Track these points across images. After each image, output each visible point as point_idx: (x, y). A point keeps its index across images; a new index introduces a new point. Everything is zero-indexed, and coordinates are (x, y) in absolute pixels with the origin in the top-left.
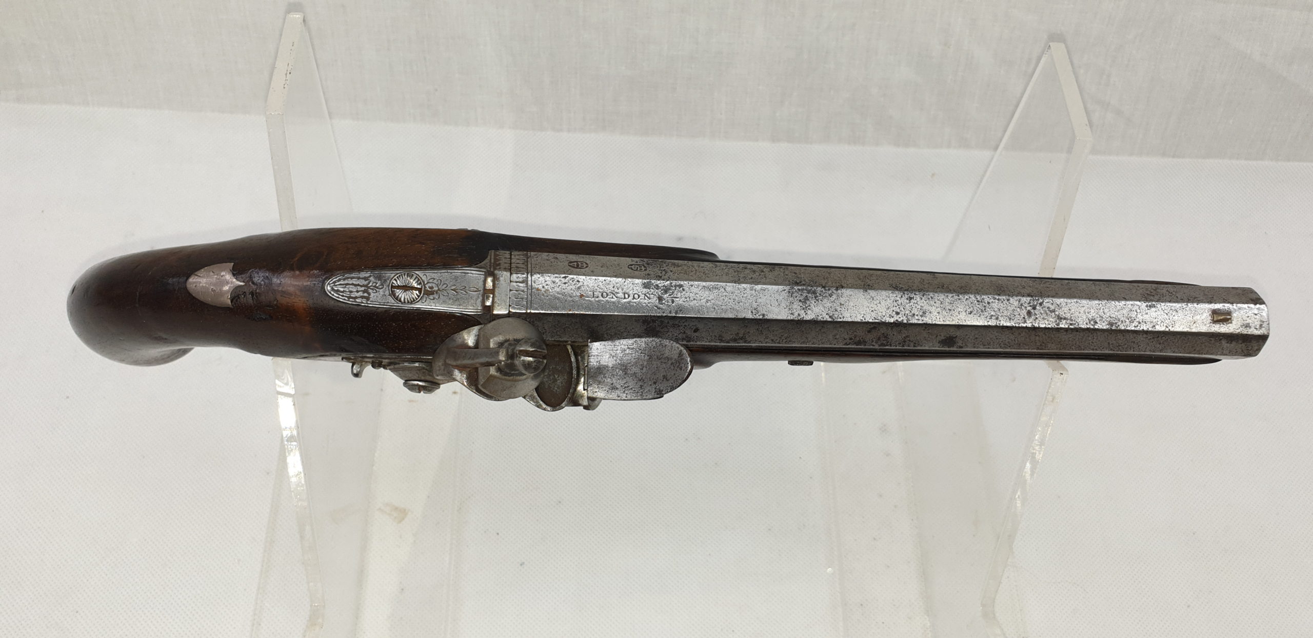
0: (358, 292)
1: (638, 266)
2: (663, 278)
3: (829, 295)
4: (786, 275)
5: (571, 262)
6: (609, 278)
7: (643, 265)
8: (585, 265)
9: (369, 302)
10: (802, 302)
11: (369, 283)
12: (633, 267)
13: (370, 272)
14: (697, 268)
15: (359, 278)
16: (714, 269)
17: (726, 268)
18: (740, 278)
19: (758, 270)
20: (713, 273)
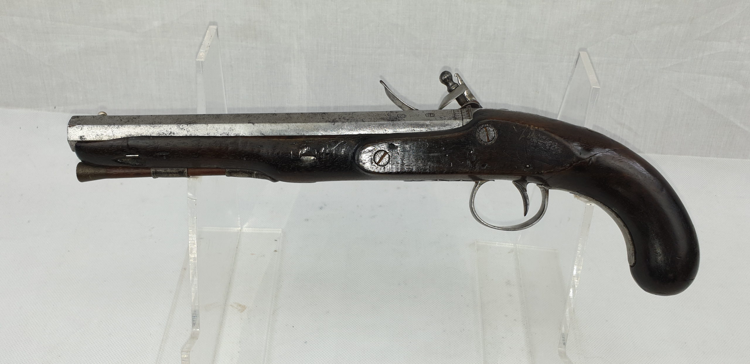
1: (401, 117)
5: (434, 116)
8: (427, 115)
12: (404, 116)
17: (358, 119)
18: (352, 114)
19: (341, 119)
20: (365, 116)
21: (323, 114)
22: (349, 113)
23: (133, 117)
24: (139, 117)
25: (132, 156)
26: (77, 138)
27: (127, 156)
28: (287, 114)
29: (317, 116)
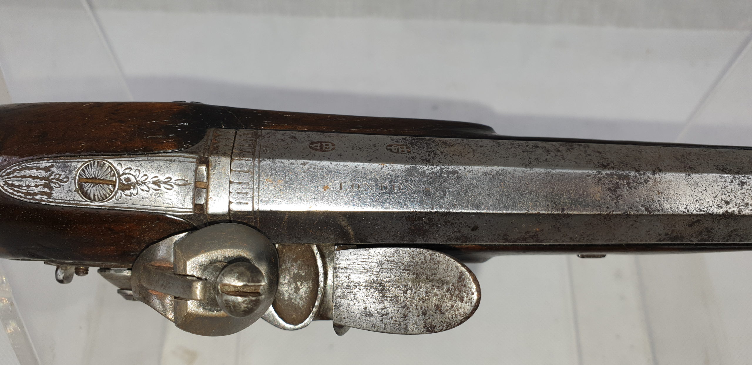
0: (36, 186)
1: (398, 147)
2: (431, 161)
3: (645, 181)
4: (589, 155)
5: (313, 143)
6: (361, 164)
7: (406, 145)
8: (331, 147)
9: (51, 200)
10: (612, 191)
11: (51, 175)
12: (392, 148)
13: (52, 161)
14: (475, 148)
15: (38, 169)
16: (496, 149)
17: (511, 148)
18: (531, 160)
19: (553, 149)
20: (496, 154)
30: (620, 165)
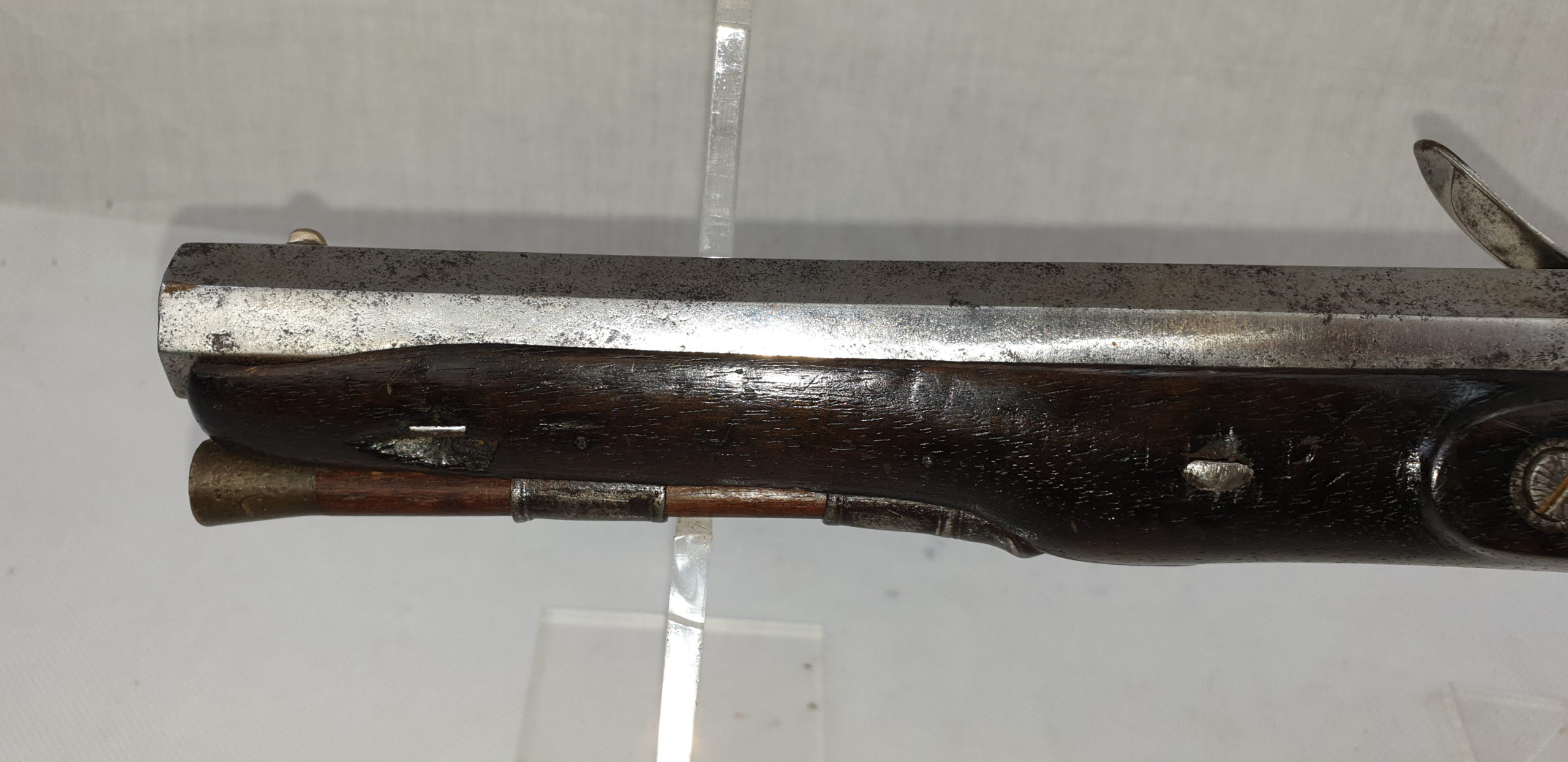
17: (1424, 300)
18: (1388, 278)
19: (1353, 299)
20: (1449, 287)
21: (1264, 273)
22: (1377, 275)
23: (443, 257)
24: (470, 260)
25: (439, 428)
26: (197, 343)
27: (412, 428)
28: (1110, 268)
29: (1240, 280)
30: (1238, 272)
